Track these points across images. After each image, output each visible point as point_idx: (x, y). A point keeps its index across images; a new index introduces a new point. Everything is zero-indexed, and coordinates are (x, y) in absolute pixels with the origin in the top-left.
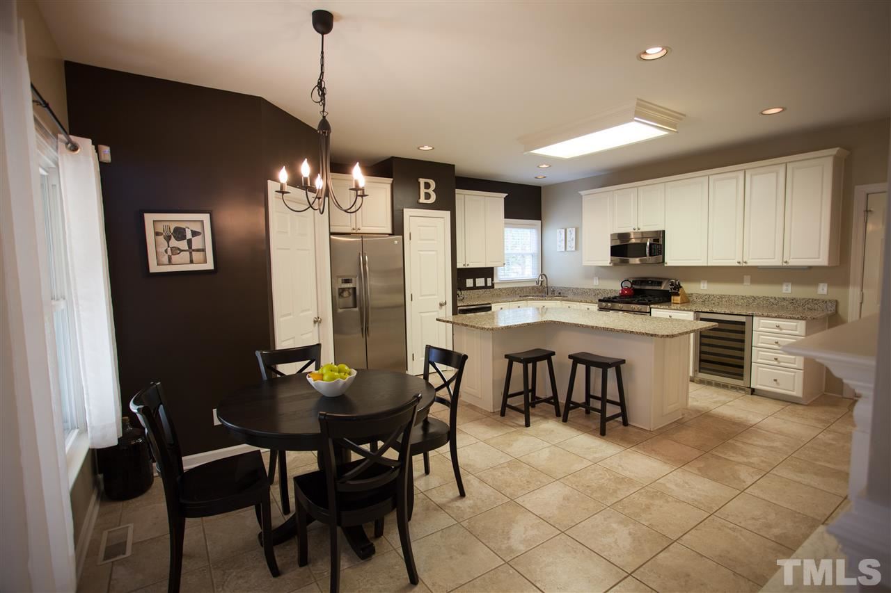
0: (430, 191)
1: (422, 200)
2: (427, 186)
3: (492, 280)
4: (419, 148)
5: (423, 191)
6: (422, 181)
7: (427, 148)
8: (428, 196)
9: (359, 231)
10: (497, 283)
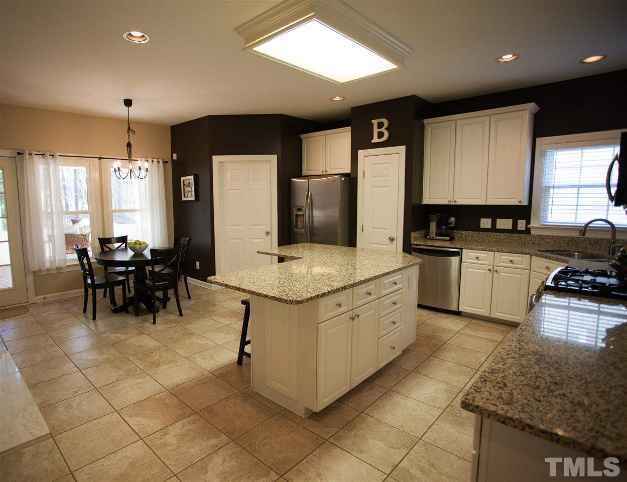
0: (383, 130)
1: (375, 140)
2: (380, 125)
3: (528, 222)
4: (331, 99)
5: (376, 131)
6: (375, 122)
7: (338, 98)
8: (381, 135)
9: (327, 173)
10: (534, 228)
